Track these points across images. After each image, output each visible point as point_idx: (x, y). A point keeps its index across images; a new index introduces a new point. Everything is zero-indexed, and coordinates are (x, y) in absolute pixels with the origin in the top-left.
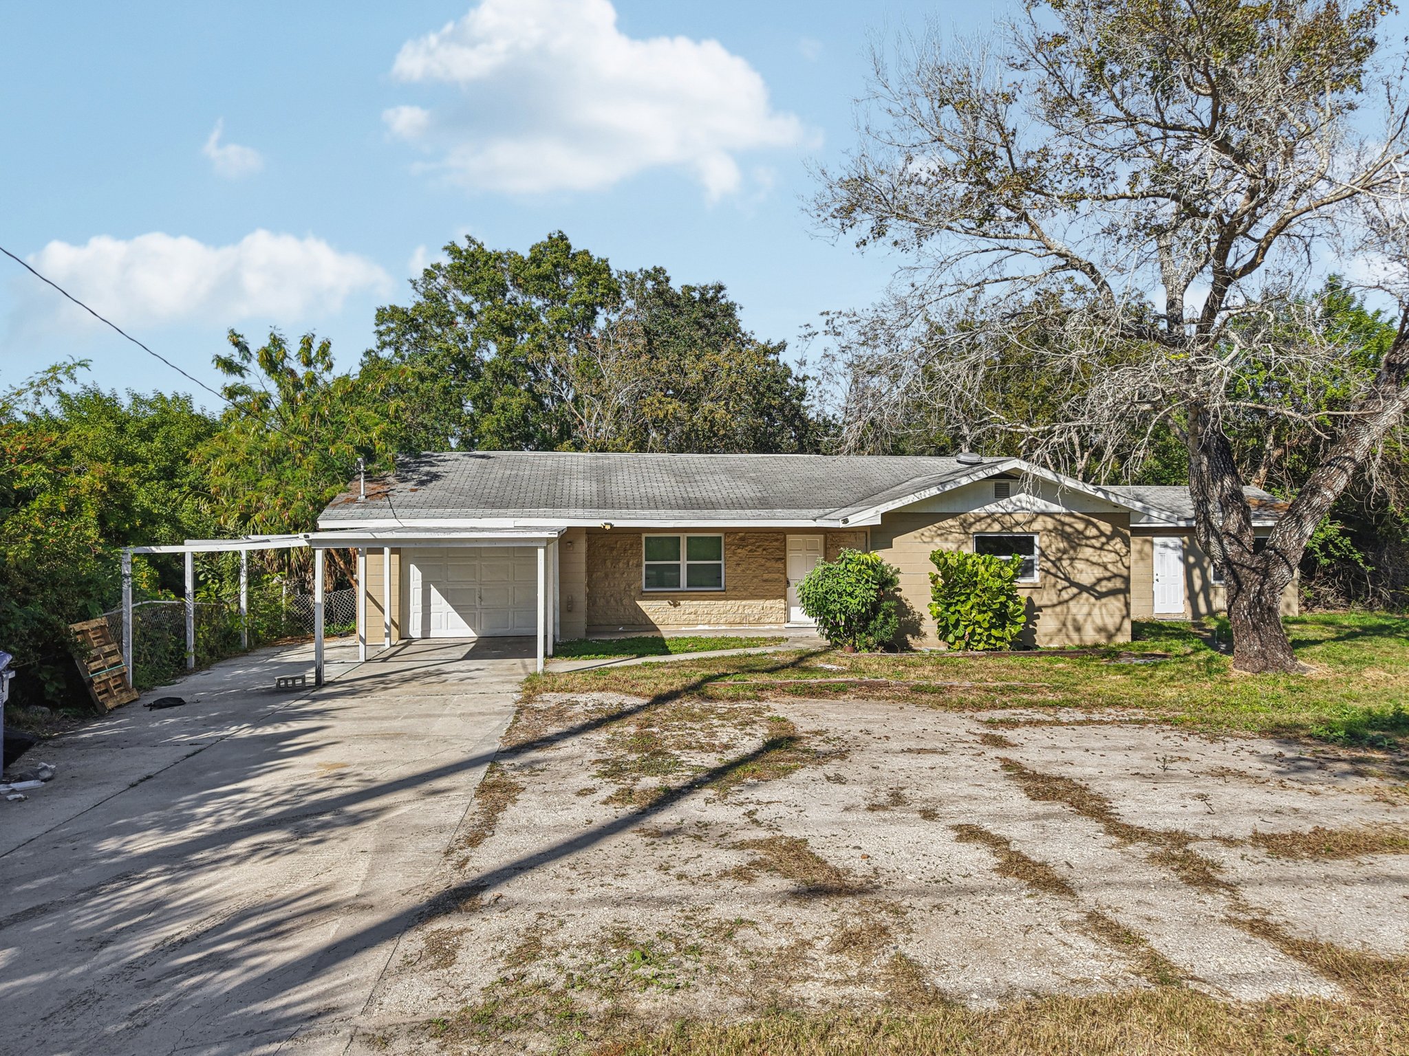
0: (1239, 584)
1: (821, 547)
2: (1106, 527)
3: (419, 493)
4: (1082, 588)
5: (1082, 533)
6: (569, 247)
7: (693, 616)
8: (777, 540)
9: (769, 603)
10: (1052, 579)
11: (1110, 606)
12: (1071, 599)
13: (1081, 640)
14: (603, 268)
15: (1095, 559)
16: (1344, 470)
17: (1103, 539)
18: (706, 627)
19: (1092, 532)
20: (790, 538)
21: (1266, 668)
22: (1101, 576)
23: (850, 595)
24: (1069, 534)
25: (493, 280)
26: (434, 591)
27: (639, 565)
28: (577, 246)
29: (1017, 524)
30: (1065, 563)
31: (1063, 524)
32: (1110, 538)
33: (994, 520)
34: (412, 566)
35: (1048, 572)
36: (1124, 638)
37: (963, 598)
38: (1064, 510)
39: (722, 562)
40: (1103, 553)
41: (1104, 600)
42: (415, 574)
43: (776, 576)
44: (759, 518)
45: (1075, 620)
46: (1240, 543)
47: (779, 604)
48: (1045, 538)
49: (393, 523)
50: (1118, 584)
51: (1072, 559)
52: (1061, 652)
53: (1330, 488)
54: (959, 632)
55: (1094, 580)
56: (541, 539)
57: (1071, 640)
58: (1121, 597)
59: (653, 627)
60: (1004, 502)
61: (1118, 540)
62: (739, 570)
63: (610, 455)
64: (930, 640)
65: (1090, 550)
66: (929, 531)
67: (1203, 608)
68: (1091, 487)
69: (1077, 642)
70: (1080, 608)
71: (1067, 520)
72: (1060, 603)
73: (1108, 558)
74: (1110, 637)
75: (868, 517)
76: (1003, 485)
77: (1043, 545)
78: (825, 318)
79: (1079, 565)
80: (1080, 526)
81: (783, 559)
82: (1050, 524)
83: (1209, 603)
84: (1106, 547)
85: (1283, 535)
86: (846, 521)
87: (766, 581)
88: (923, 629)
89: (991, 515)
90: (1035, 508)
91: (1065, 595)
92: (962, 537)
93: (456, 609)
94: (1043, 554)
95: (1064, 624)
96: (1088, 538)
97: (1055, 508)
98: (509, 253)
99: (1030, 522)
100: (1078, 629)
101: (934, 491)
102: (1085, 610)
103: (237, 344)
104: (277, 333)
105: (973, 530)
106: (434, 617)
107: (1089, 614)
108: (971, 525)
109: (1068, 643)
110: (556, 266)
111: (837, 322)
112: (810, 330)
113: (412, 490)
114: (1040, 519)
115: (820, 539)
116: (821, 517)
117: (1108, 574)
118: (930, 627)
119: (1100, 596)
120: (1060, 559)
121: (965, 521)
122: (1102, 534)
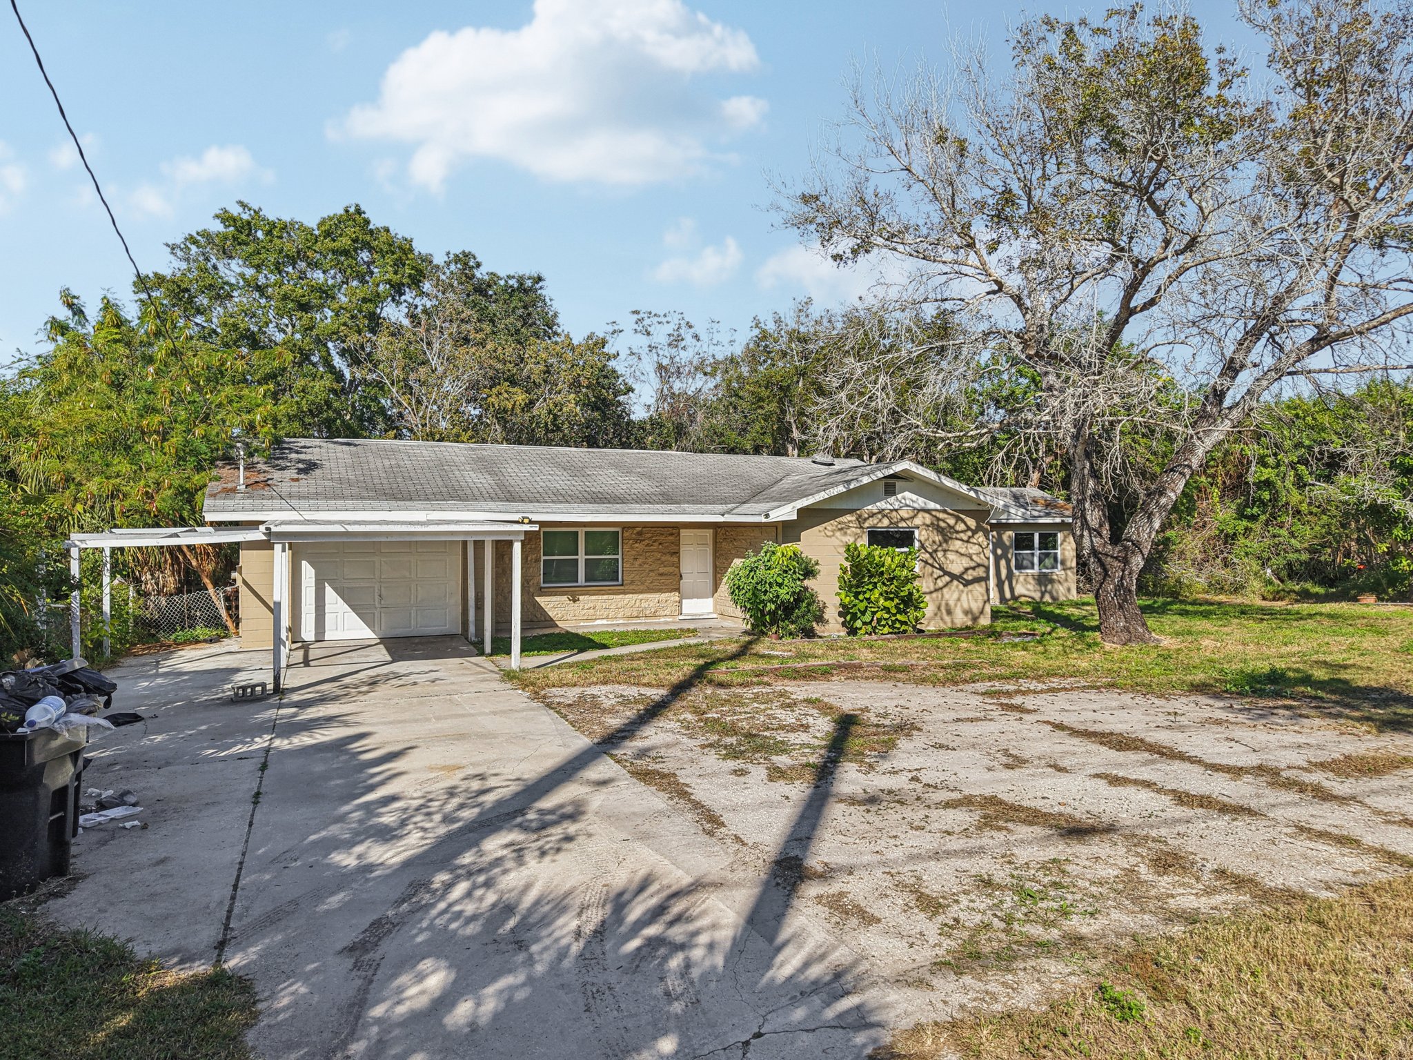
0: (1106, 571)
1: (710, 541)
2: (972, 523)
3: (303, 483)
4: (954, 577)
5: (952, 527)
6: (367, 222)
7: (591, 611)
8: (672, 534)
9: (664, 596)
10: (929, 569)
11: (975, 592)
12: (945, 586)
13: (952, 622)
14: (405, 249)
15: (963, 551)
16: (1184, 475)
17: (970, 533)
18: (605, 622)
19: (961, 527)
20: (683, 532)
21: (1130, 640)
22: (966, 565)
23: (780, 585)
24: (943, 529)
25: (281, 251)
26: (328, 590)
27: (538, 560)
28: (376, 222)
29: (902, 519)
30: (940, 554)
31: (938, 519)
32: (975, 532)
33: (884, 516)
34: (304, 563)
35: (926, 562)
36: (985, 621)
37: (870, 587)
38: (938, 507)
39: (619, 557)
40: (970, 545)
41: (970, 587)
42: (308, 573)
43: (671, 569)
44: (670, 513)
45: (947, 605)
46: (1101, 536)
47: (674, 596)
48: (924, 532)
49: (293, 516)
50: (980, 572)
51: (945, 551)
52: (940, 634)
53: (1173, 491)
54: (867, 618)
55: (962, 569)
56: (518, 532)
57: (945, 623)
58: (983, 584)
59: (551, 623)
60: (891, 500)
61: (981, 534)
62: (637, 563)
63: (489, 446)
64: (833, 626)
65: (959, 543)
66: (830, 525)
67: (1008, 595)
68: (965, 487)
69: (950, 625)
70: (952, 594)
71: (941, 516)
72: (936, 590)
73: (974, 549)
74: (975, 619)
75: (786, 513)
76: (890, 485)
77: (922, 539)
78: (636, 317)
79: (951, 556)
80: (951, 521)
81: (676, 553)
82: (928, 519)
83: (1012, 589)
84: (973, 540)
85: (1137, 529)
86: (767, 516)
87: (661, 575)
88: (826, 616)
89: (881, 511)
90: (916, 505)
91: (940, 583)
92: (858, 531)
93: (354, 610)
94: (922, 546)
95: (939, 608)
96: (957, 532)
97: (932, 505)
98: (292, 223)
99: (913, 518)
100: (949, 612)
101: (841, 489)
102: (956, 596)
103: (70, 306)
104: (109, 296)
105: (866, 525)
106: (329, 618)
107: (959, 599)
108: (865, 520)
109: (943, 626)
110: (355, 241)
111: (647, 322)
112: (616, 328)
113: (293, 480)
114: (920, 515)
115: (709, 533)
116: (728, 512)
117: (973, 564)
118: (832, 613)
119: (967, 583)
120: (936, 551)
121: (860, 516)
122: (969, 528)
